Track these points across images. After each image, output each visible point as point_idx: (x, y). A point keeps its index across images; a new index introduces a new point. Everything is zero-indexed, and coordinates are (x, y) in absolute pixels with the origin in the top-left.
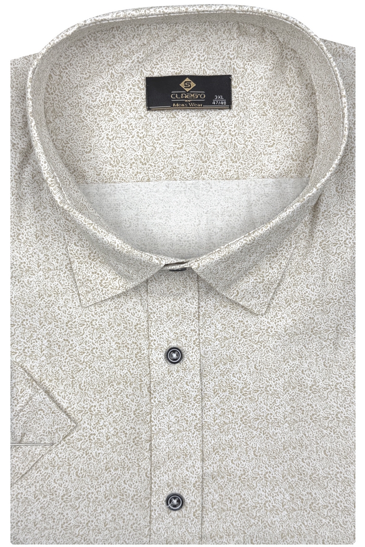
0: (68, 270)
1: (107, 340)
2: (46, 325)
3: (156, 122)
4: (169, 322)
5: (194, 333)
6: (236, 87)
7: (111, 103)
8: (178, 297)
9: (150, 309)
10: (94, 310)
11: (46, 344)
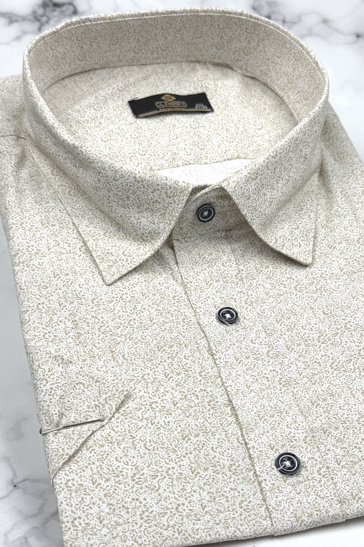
0: (84, 253)
1: (144, 309)
2: (68, 305)
3: (147, 126)
4: (210, 288)
5: (242, 295)
6: (212, 99)
7: (99, 117)
8: (213, 264)
9: (185, 278)
10: (121, 285)
11: (71, 326)
